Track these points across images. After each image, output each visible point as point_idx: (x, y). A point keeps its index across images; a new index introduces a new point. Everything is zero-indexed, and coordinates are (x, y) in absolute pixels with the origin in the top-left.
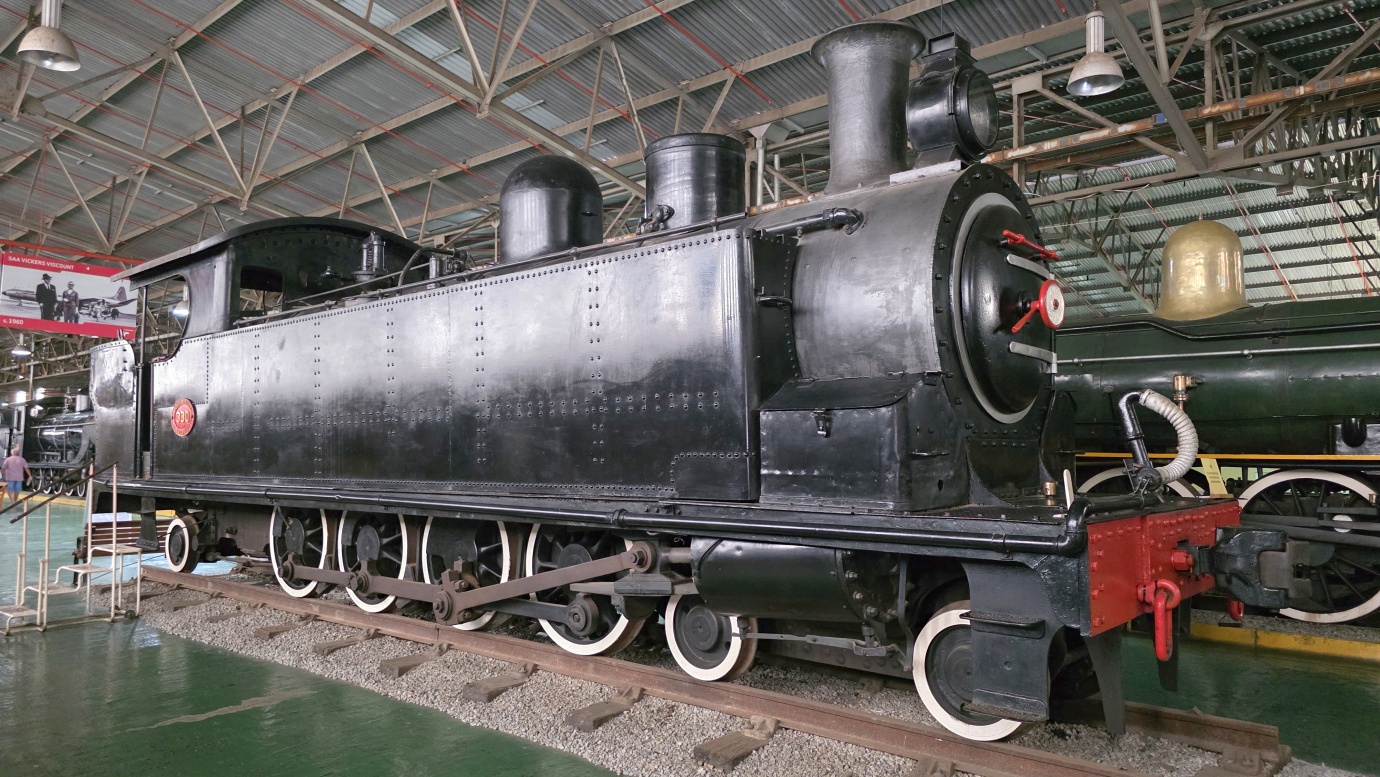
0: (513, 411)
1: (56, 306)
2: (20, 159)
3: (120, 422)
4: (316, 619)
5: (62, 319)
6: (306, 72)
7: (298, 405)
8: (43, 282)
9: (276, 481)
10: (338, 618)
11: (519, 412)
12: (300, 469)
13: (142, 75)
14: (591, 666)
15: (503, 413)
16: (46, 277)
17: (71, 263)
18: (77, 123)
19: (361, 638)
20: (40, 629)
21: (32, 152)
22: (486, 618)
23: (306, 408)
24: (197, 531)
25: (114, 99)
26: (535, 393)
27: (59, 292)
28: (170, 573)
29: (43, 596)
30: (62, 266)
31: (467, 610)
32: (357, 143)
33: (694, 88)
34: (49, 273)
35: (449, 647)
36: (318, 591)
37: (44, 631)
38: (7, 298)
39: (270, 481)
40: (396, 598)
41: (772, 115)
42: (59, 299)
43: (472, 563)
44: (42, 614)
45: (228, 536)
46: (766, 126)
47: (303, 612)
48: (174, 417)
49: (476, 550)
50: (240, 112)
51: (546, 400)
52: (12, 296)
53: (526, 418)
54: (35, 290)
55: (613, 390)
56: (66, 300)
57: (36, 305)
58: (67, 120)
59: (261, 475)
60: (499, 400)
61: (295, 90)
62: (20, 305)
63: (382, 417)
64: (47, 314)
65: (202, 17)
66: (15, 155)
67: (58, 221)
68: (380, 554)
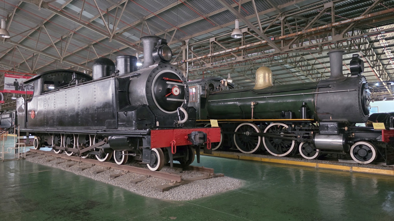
0: (84, 112)
1: (19, 87)
2: (10, 50)
3: (22, 116)
4: (60, 158)
5: (20, 90)
6: (75, 29)
7: (52, 112)
8: (15, 81)
9: (49, 128)
10: (64, 158)
11: (85, 113)
12: (52, 125)
13: (36, 30)
14: (104, 164)
15: (83, 113)
16: (16, 80)
17: (22, 76)
18: (19, 44)
19: (66, 161)
20: (3, 161)
21: (12, 48)
22: (87, 155)
23: (53, 112)
24: (40, 139)
25: (30, 35)
26: (87, 109)
27: (19, 83)
28: (34, 150)
29: (3, 154)
30: (20, 77)
31: (82, 153)
32: (91, 45)
33: (168, 31)
34: (17, 79)
35: (82, 162)
36: (60, 152)
37: (4, 161)
38: (6, 85)
39: (47, 128)
40: (73, 152)
41: (189, 37)
42: (20, 85)
43: (85, 144)
44: (3, 158)
45: (46, 141)
46: (189, 40)
47: (58, 157)
48: (31, 114)
49: (85, 141)
50: (61, 38)
51: (89, 110)
52: (8, 85)
53: (86, 114)
54: (13, 83)
55: (98, 108)
56: (21, 85)
57: (14, 87)
58: (17, 43)
59: (46, 126)
60: (82, 110)
61: (73, 33)
62: (10, 87)
63: (65, 114)
64: (17, 89)
65: (49, 17)
66: (8, 49)
67: (21, 64)
68: (70, 143)
